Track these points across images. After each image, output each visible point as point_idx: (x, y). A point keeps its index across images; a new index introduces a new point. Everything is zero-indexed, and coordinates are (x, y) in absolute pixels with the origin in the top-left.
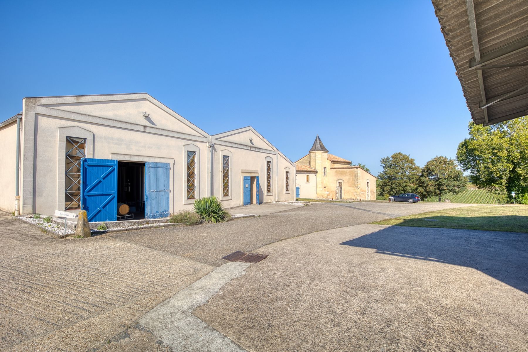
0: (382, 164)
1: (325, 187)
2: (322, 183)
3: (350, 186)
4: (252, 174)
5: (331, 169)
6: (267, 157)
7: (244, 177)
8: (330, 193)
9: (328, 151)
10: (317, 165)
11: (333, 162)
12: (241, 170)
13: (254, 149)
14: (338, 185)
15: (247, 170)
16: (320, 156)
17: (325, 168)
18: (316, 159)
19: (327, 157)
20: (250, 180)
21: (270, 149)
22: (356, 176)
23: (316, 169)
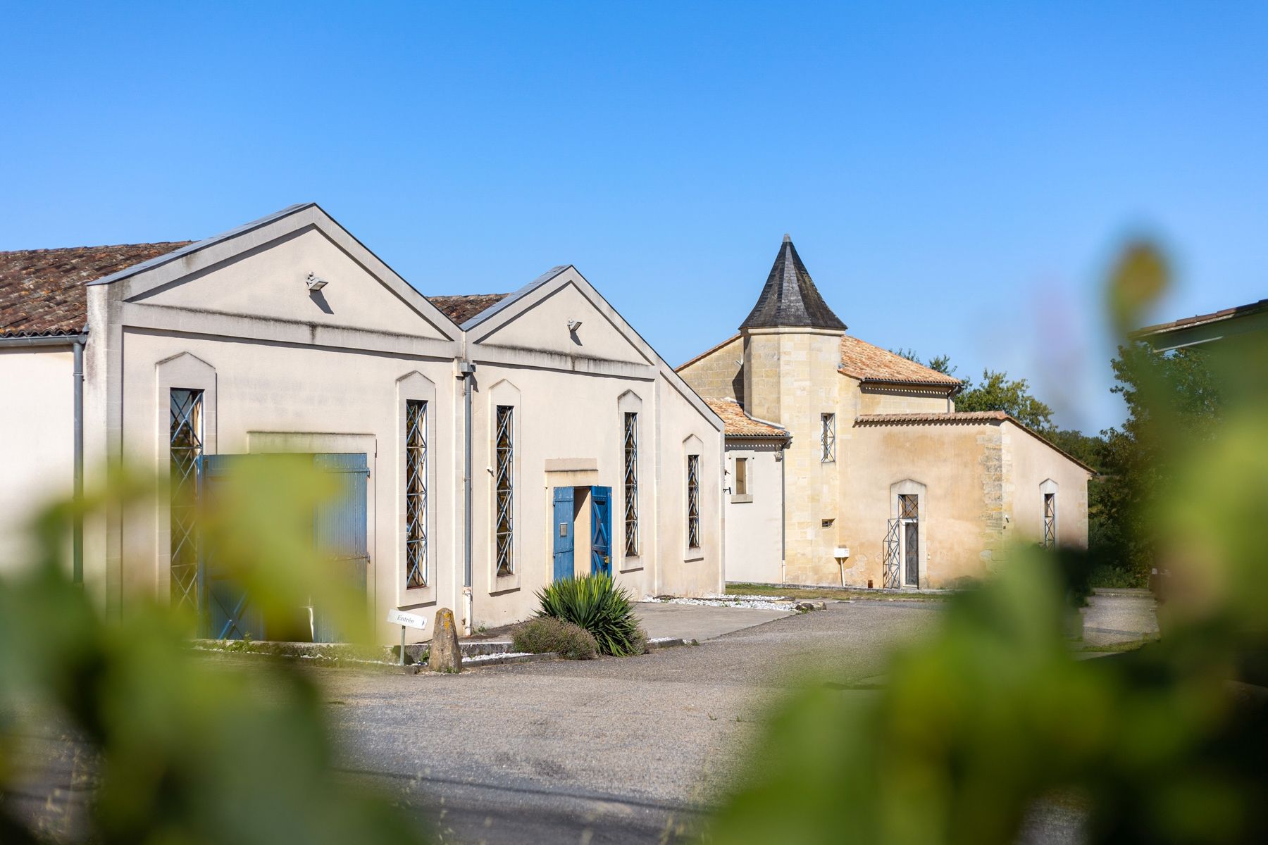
0: (1120, 384)
1: (827, 523)
2: (814, 498)
3: (959, 518)
4: (579, 475)
5: (859, 423)
6: (624, 394)
7: (557, 490)
8: (853, 555)
9: (844, 328)
10: (785, 400)
11: (870, 386)
12: (548, 462)
13: (583, 366)
14: (896, 509)
15: (564, 460)
16: (802, 355)
17: (827, 417)
18: (784, 368)
19: (836, 359)
20: (572, 503)
21: (635, 356)
22: (990, 464)
23: (783, 427)
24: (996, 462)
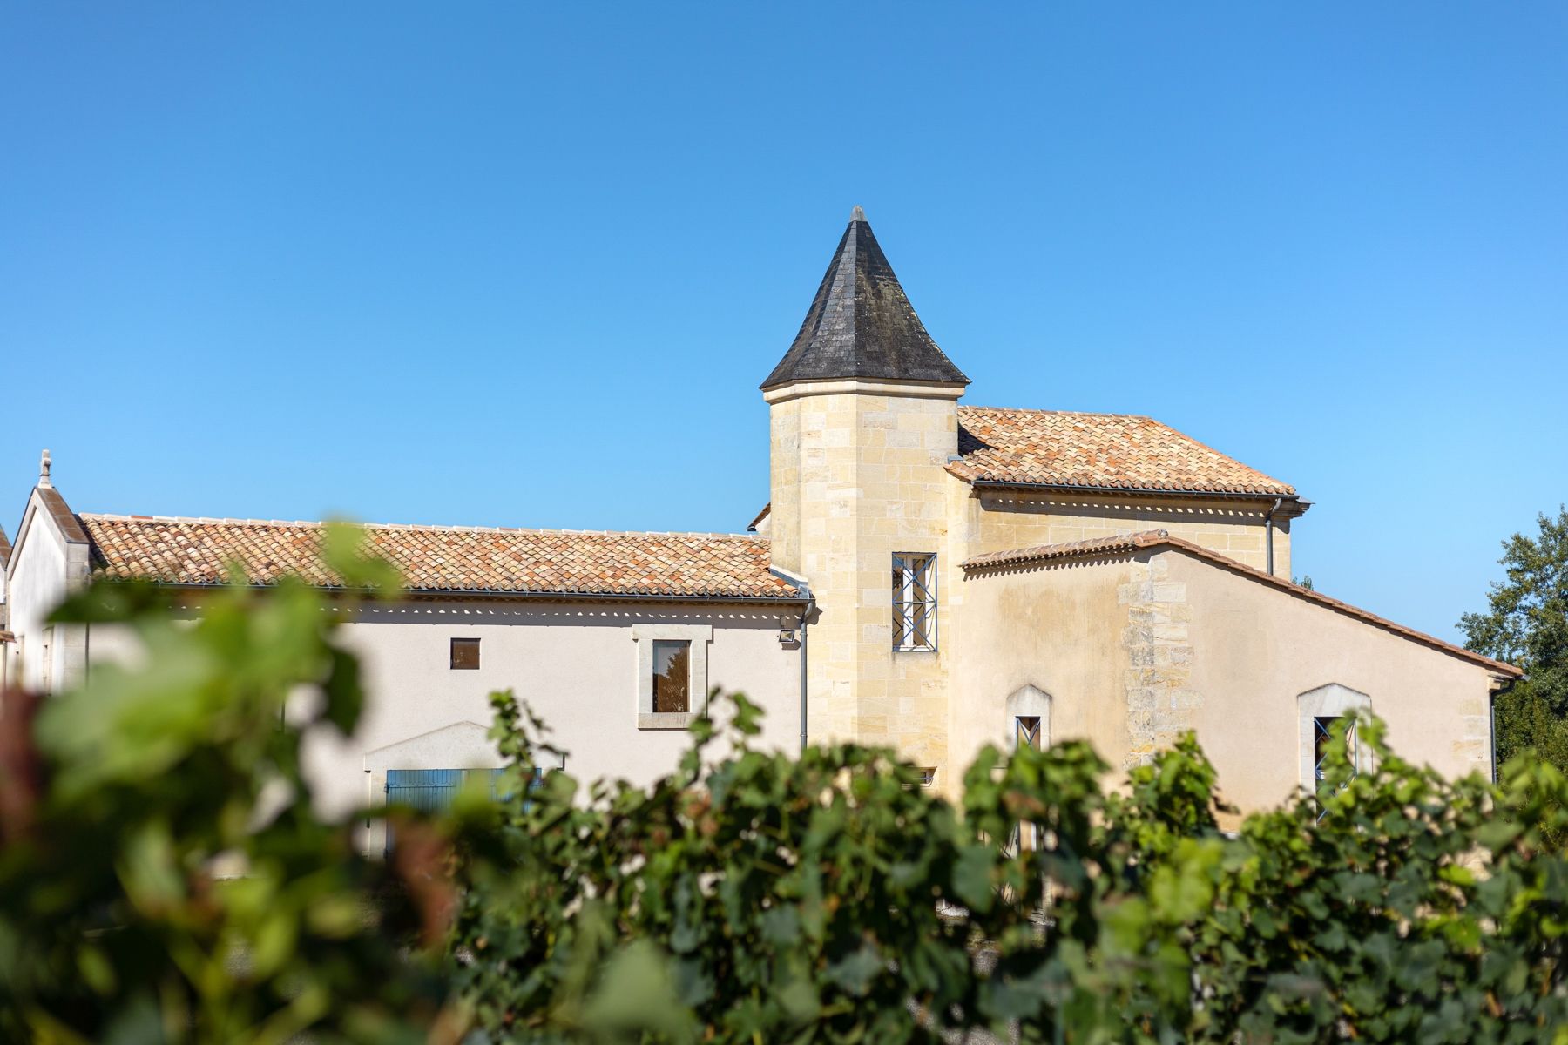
9: (967, 382)
10: (810, 528)
16: (843, 437)
18: (805, 464)
22: (1137, 646)
23: (805, 580)
24: (1144, 644)
